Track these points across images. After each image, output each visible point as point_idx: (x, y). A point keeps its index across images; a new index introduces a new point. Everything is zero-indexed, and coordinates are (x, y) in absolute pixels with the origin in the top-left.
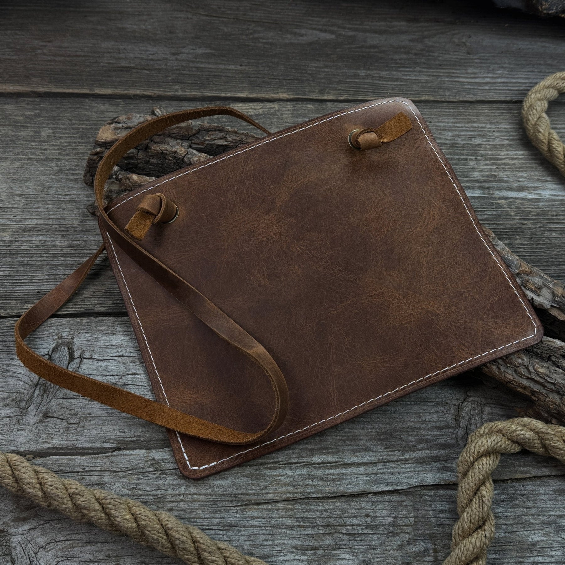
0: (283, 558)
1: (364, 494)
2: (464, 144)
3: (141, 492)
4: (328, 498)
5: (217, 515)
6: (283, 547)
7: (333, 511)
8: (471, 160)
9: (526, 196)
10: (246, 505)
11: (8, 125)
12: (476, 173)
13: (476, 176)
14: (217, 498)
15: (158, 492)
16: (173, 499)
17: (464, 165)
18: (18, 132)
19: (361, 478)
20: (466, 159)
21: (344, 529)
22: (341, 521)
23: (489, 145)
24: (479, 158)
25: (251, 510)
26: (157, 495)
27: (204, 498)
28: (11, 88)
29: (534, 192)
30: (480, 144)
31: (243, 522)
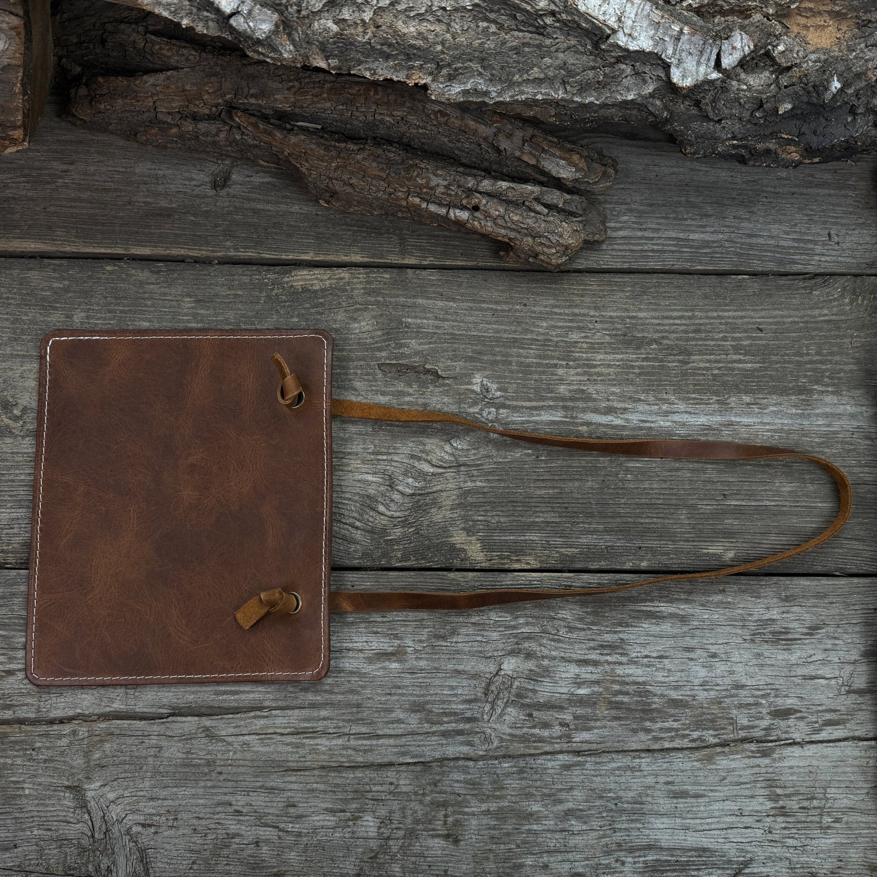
0: (315, 818)
1: (391, 764)
2: (557, 342)
3: (194, 756)
4: (359, 767)
5: (260, 779)
6: (316, 809)
7: (363, 778)
8: (562, 366)
9: (612, 421)
10: (286, 771)
11: (34, 305)
12: (562, 387)
13: (561, 390)
14: (260, 764)
15: (209, 757)
16: (222, 763)
17: (552, 374)
18: (47, 316)
19: (390, 749)
20: (556, 366)
21: (370, 795)
22: (368, 788)
23: (587, 343)
24: (571, 363)
25: (290, 776)
26: (208, 759)
27: (249, 764)
28: (32, 246)
29: (622, 416)
30: (576, 342)
31: (282, 786)
